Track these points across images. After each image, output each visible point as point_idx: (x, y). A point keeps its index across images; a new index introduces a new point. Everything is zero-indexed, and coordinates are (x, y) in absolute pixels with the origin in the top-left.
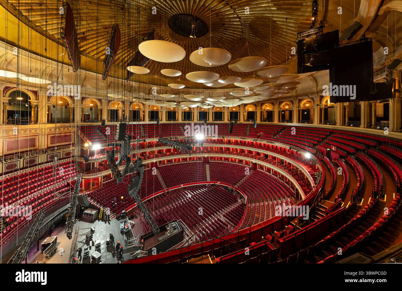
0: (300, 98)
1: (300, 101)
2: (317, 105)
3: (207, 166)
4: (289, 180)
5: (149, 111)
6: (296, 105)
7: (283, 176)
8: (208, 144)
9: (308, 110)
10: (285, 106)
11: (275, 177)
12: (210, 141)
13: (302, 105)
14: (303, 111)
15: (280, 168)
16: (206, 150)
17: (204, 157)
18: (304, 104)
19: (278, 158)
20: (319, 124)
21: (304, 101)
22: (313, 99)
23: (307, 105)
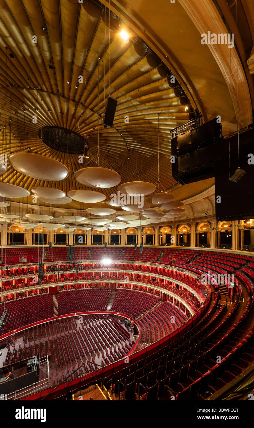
0: (198, 221)
1: (197, 224)
2: (213, 229)
3: (113, 294)
4: (184, 306)
5: (54, 235)
6: (193, 228)
7: (178, 302)
8: (117, 269)
9: (206, 234)
10: (183, 229)
11: (171, 303)
12: (119, 266)
13: (199, 229)
14: (201, 234)
15: (175, 293)
16: (114, 276)
17: (111, 284)
18: (201, 228)
19: (173, 283)
20: (216, 248)
21: (201, 225)
22: (209, 222)
23: (204, 229)
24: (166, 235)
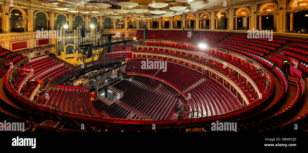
24: (206, 20)
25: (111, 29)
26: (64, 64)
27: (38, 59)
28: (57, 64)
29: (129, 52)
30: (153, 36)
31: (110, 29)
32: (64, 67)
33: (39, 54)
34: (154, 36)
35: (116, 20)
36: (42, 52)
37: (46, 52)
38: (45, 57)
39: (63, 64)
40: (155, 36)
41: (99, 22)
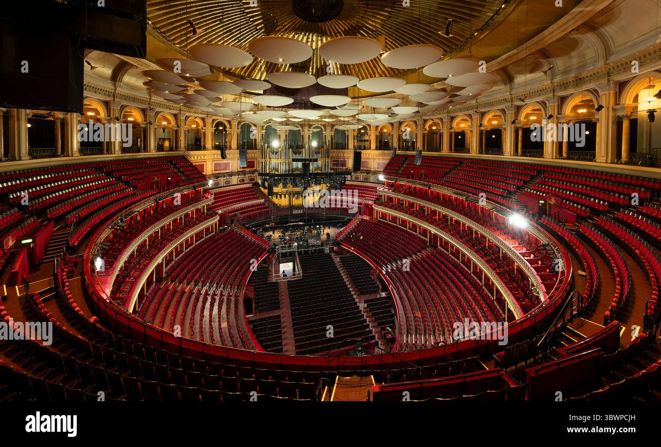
25: (345, 149)
26: (264, 200)
27: (239, 187)
28: (257, 198)
29: (370, 202)
30: (421, 171)
31: (342, 149)
32: (263, 204)
33: (243, 180)
34: (423, 171)
35: (354, 130)
36: (247, 180)
37: (251, 180)
38: (247, 186)
39: (262, 201)
40: (425, 171)
41: (325, 136)
